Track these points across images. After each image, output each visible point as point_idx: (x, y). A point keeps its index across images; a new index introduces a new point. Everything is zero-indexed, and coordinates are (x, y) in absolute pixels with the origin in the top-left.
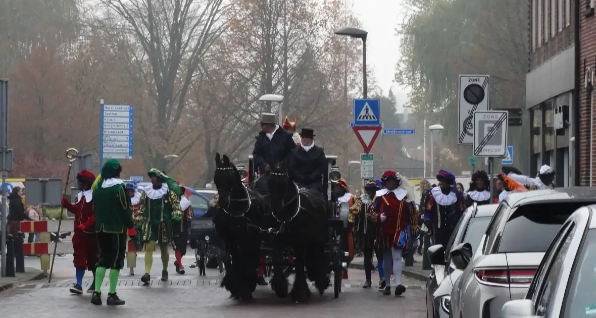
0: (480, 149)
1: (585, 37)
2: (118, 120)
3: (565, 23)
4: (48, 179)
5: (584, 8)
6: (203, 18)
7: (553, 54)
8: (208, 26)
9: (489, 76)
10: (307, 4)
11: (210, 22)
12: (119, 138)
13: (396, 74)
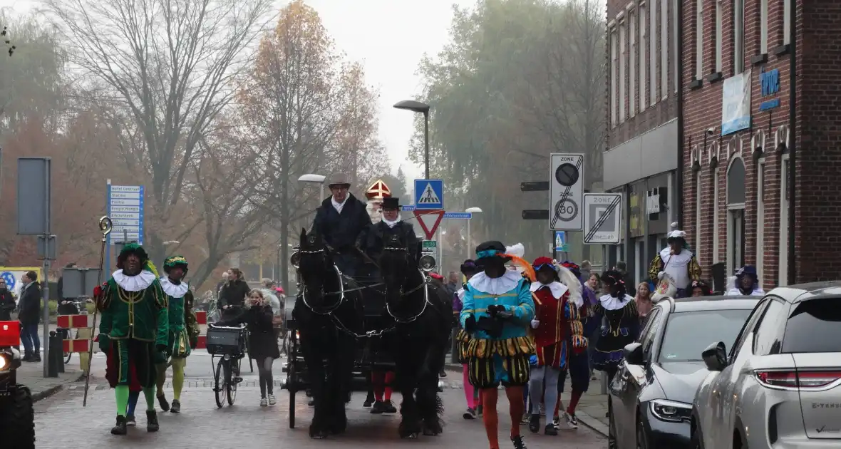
0: (591, 236)
1: (691, 111)
2: (126, 202)
3: (660, 95)
4: (87, 269)
5: (689, 80)
6: (203, 89)
7: (643, 130)
8: (208, 98)
9: (583, 154)
10: (323, 74)
11: (211, 93)
12: (129, 222)
13: (410, 151)
